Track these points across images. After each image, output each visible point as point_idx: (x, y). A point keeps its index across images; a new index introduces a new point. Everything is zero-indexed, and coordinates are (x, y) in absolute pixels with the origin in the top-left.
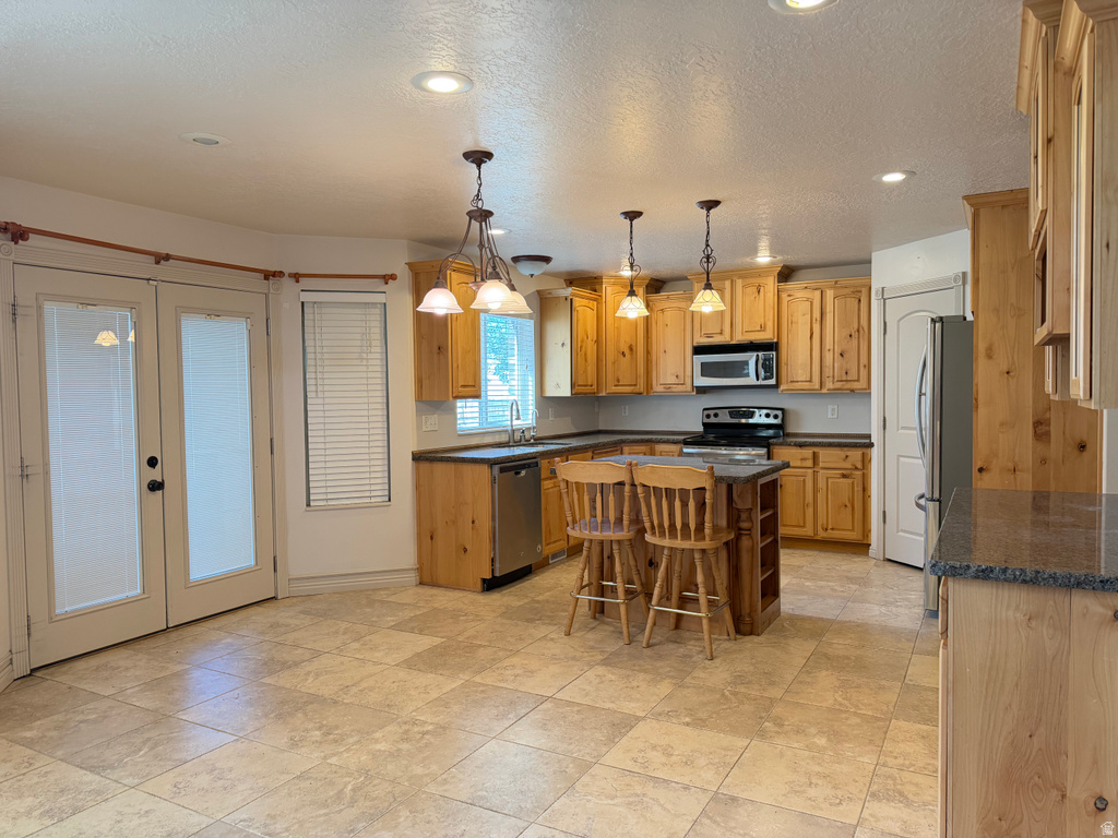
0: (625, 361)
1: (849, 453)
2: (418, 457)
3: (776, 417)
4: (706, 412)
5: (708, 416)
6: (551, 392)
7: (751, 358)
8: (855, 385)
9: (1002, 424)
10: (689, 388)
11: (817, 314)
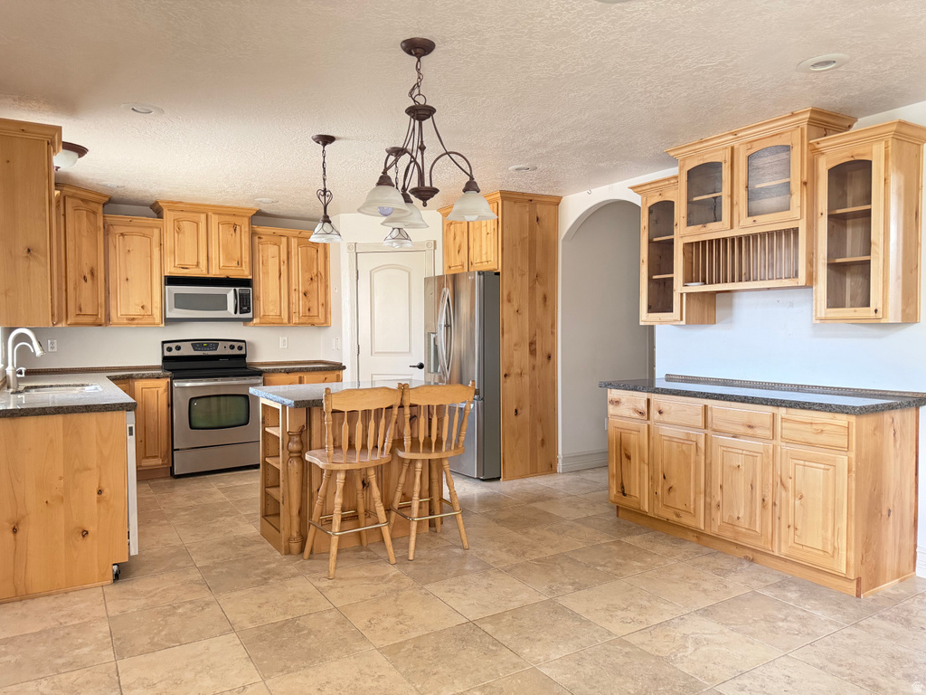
0: (86, 288)
3: (240, 348)
4: (166, 346)
5: (170, 349)
7: (230, 293)
8: (316, 320)
9: (515, 345)
10: (158, 319)
11: (284, 256)
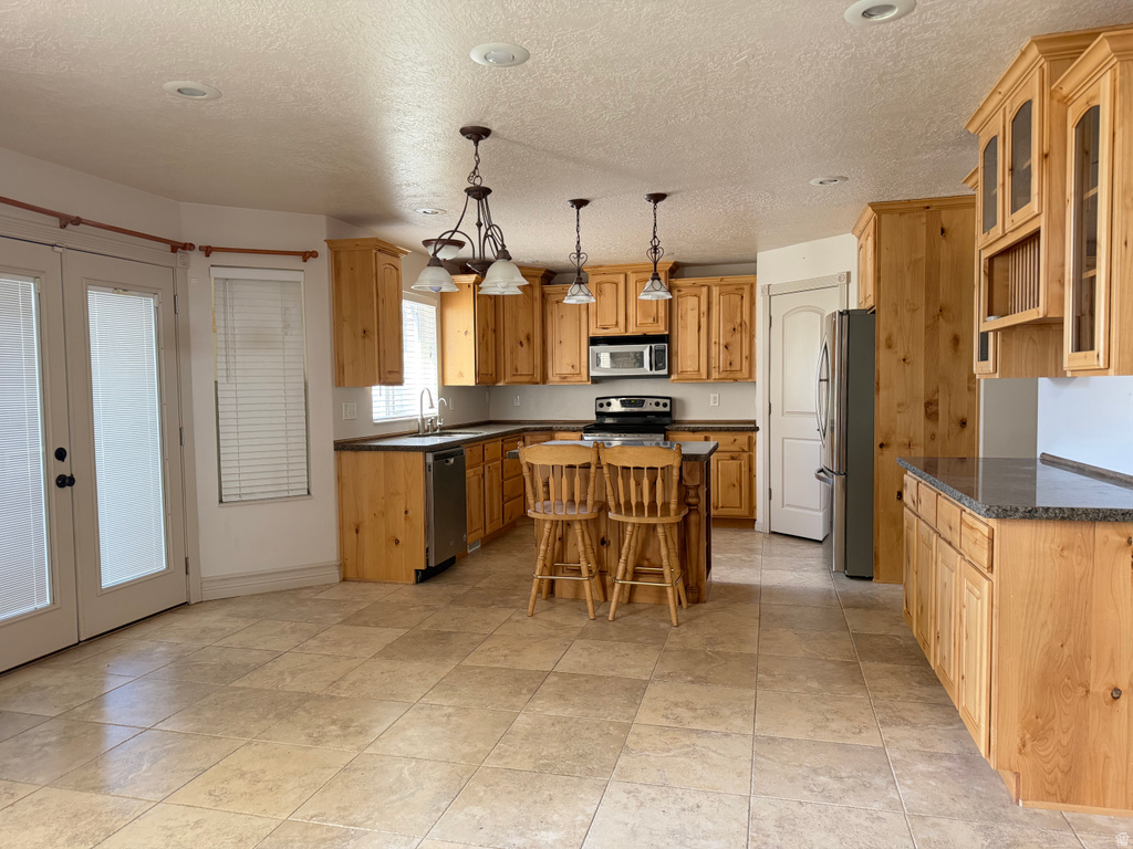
0: (523, 352)
1: (736, 437)
2: (340, 446)
3: (665, 405)
4: (599, 402)
5: (601, 405)
6: (452, 381)
7: (646, 349)
8: (738, 375)
9: (899, 405)
10: (585, 378)
11: (704, 308)
